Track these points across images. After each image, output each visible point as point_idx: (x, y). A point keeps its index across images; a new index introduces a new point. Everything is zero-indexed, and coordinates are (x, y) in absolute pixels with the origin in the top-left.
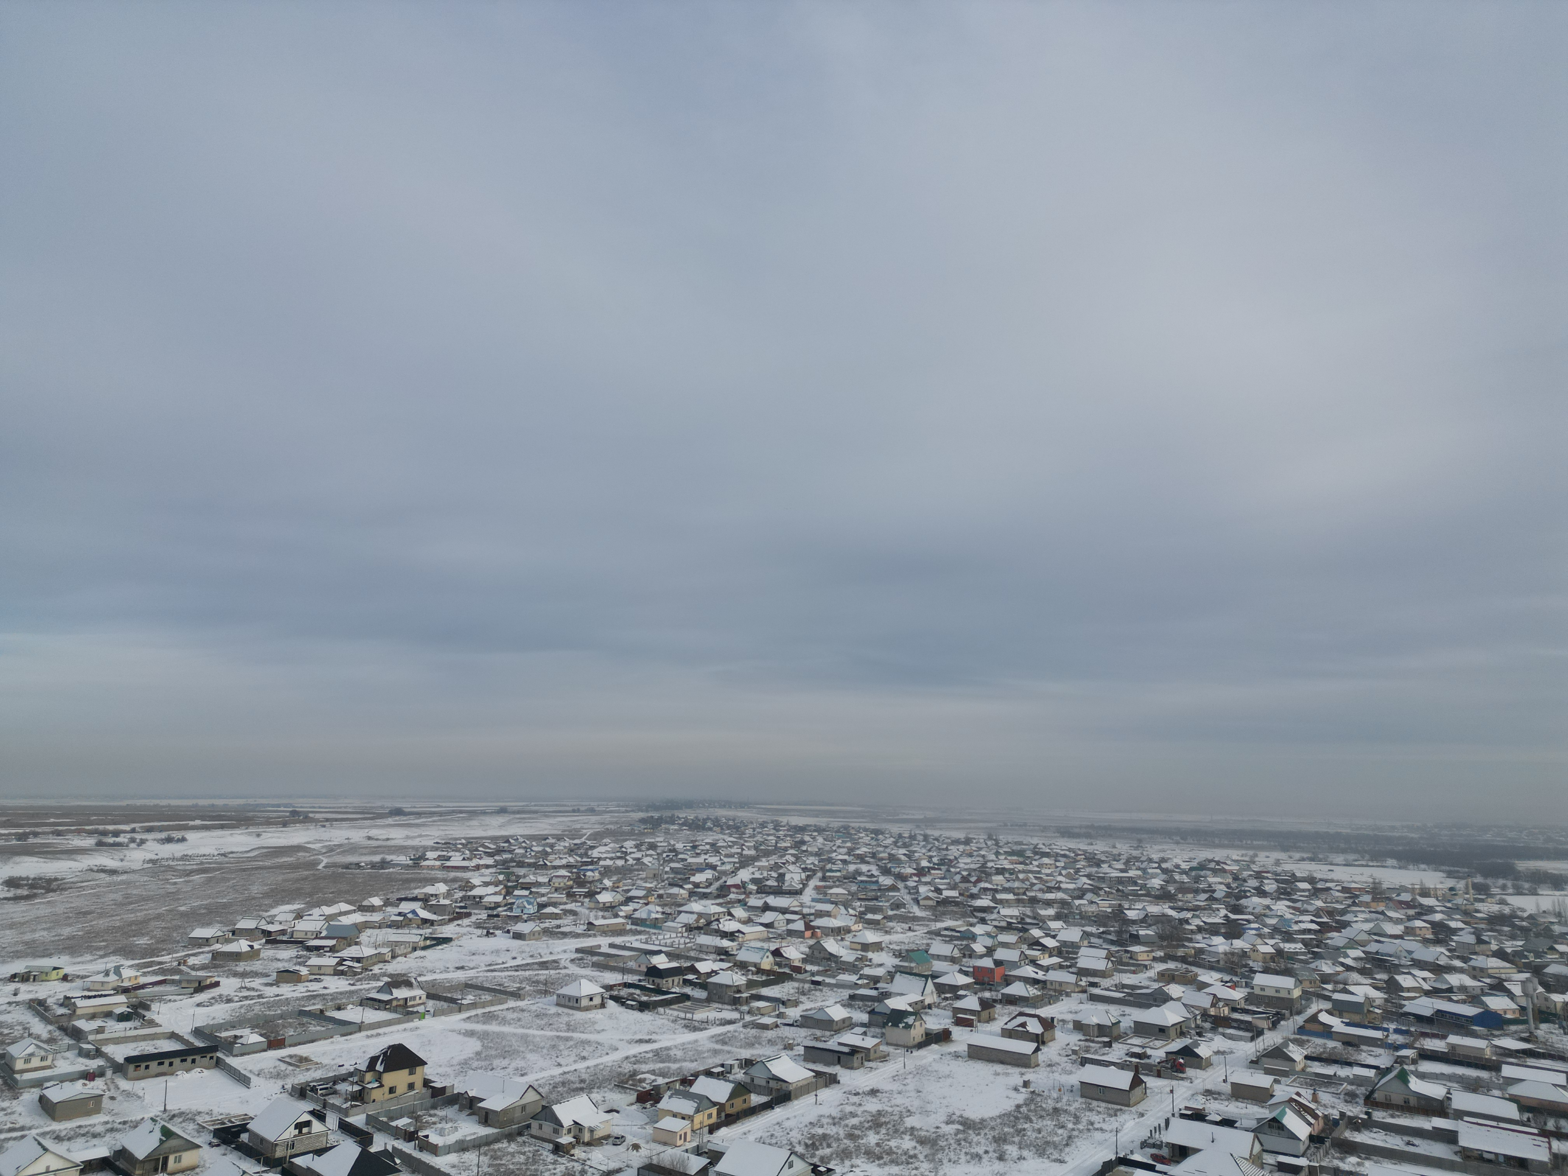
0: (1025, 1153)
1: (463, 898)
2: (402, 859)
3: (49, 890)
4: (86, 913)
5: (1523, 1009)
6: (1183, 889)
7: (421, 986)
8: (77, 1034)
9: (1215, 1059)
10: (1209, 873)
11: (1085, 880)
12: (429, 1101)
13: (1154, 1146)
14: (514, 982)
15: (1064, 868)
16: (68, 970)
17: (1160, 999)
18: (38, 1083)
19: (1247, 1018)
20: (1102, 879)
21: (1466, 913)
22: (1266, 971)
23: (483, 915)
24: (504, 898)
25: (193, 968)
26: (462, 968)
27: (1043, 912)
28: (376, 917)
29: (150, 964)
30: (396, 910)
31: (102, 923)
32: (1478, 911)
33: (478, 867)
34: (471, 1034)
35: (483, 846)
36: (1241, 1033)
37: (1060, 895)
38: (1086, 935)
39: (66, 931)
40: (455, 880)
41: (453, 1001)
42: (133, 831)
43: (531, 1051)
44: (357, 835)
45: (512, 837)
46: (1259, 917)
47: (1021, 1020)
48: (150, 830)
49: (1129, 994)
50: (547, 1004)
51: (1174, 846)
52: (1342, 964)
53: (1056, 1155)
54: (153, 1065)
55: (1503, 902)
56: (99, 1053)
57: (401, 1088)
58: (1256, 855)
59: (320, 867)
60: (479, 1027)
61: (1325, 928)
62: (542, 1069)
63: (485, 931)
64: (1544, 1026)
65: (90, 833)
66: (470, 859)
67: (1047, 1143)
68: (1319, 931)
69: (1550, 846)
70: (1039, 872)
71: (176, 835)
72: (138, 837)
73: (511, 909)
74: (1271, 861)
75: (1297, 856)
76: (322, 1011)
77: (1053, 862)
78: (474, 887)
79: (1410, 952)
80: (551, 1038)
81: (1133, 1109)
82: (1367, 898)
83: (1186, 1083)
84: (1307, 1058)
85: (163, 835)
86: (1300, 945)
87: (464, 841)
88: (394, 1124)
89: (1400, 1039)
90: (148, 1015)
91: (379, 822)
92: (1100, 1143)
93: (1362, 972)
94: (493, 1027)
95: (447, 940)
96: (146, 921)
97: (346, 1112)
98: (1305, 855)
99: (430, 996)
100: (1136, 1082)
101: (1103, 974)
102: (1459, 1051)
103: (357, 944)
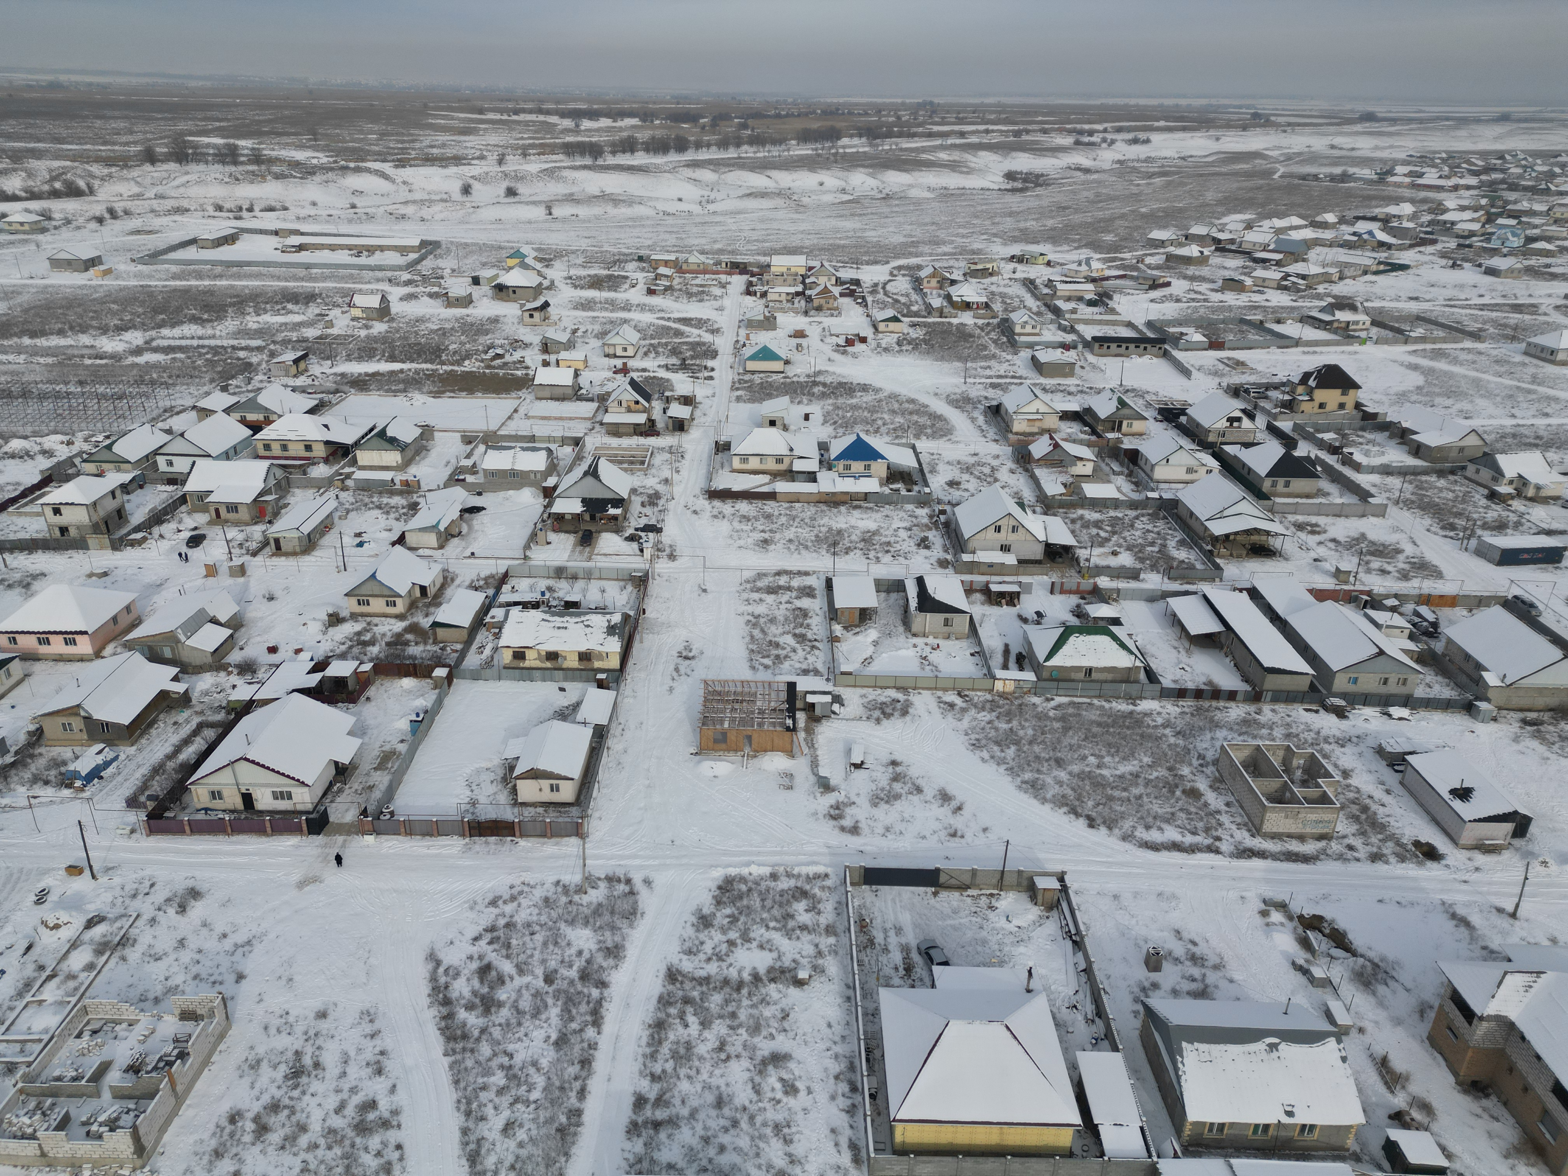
1: (1431, 223)
2: (1367, 173)
3: (1038, 185)
4: (1065, 208)
7: (1367, 311)
8: (1057, 312)
12: (1358, 423)
14: (1476, 321)
16: (1051, 257)
18: (1031, 346)
23: (1452, 244)
24: (1483, 226)
25: (1149, 267)
26: (1416, 299)
28: (1328, 235)
29: (1114, 260)
30: (1351, 229)
31: (1077, 218)
33: (1456, 188)
34: (1415, 367)
35: (1468, 162)
39: (1050, 223)
40: (1424, 201)
41: (1400, 331)
42: (1105, 131)
43: (1482, 396)
44: (1318, 143)
45: (1509, 152)
48: (1119, 130)
50: (1513, 352)
54: (1113, 346)
56: (1072, 330)
57: (1332, 405)
59: (1276, 176)
60: (1425, 362)
62: (1491, 417)
63: (1451, 262)
65: (1070, 132)
66: (1448, 177)
71: (1142, 136)
72: (1109, 136)
73: (1488, 240)
76: (1261, 322)
78: (1446, 211)
80: (1511, 387)
85: (1130, 136)
87: (1444, 155)
88: (1320, 436)
90: (1111, 304)
91: (1347, 128)
94: (1441, 365)
95: (1403, 267)
96: (1112, 220)
97: (1275, 417)
99: (1374, 323)
103: (1304, 260)
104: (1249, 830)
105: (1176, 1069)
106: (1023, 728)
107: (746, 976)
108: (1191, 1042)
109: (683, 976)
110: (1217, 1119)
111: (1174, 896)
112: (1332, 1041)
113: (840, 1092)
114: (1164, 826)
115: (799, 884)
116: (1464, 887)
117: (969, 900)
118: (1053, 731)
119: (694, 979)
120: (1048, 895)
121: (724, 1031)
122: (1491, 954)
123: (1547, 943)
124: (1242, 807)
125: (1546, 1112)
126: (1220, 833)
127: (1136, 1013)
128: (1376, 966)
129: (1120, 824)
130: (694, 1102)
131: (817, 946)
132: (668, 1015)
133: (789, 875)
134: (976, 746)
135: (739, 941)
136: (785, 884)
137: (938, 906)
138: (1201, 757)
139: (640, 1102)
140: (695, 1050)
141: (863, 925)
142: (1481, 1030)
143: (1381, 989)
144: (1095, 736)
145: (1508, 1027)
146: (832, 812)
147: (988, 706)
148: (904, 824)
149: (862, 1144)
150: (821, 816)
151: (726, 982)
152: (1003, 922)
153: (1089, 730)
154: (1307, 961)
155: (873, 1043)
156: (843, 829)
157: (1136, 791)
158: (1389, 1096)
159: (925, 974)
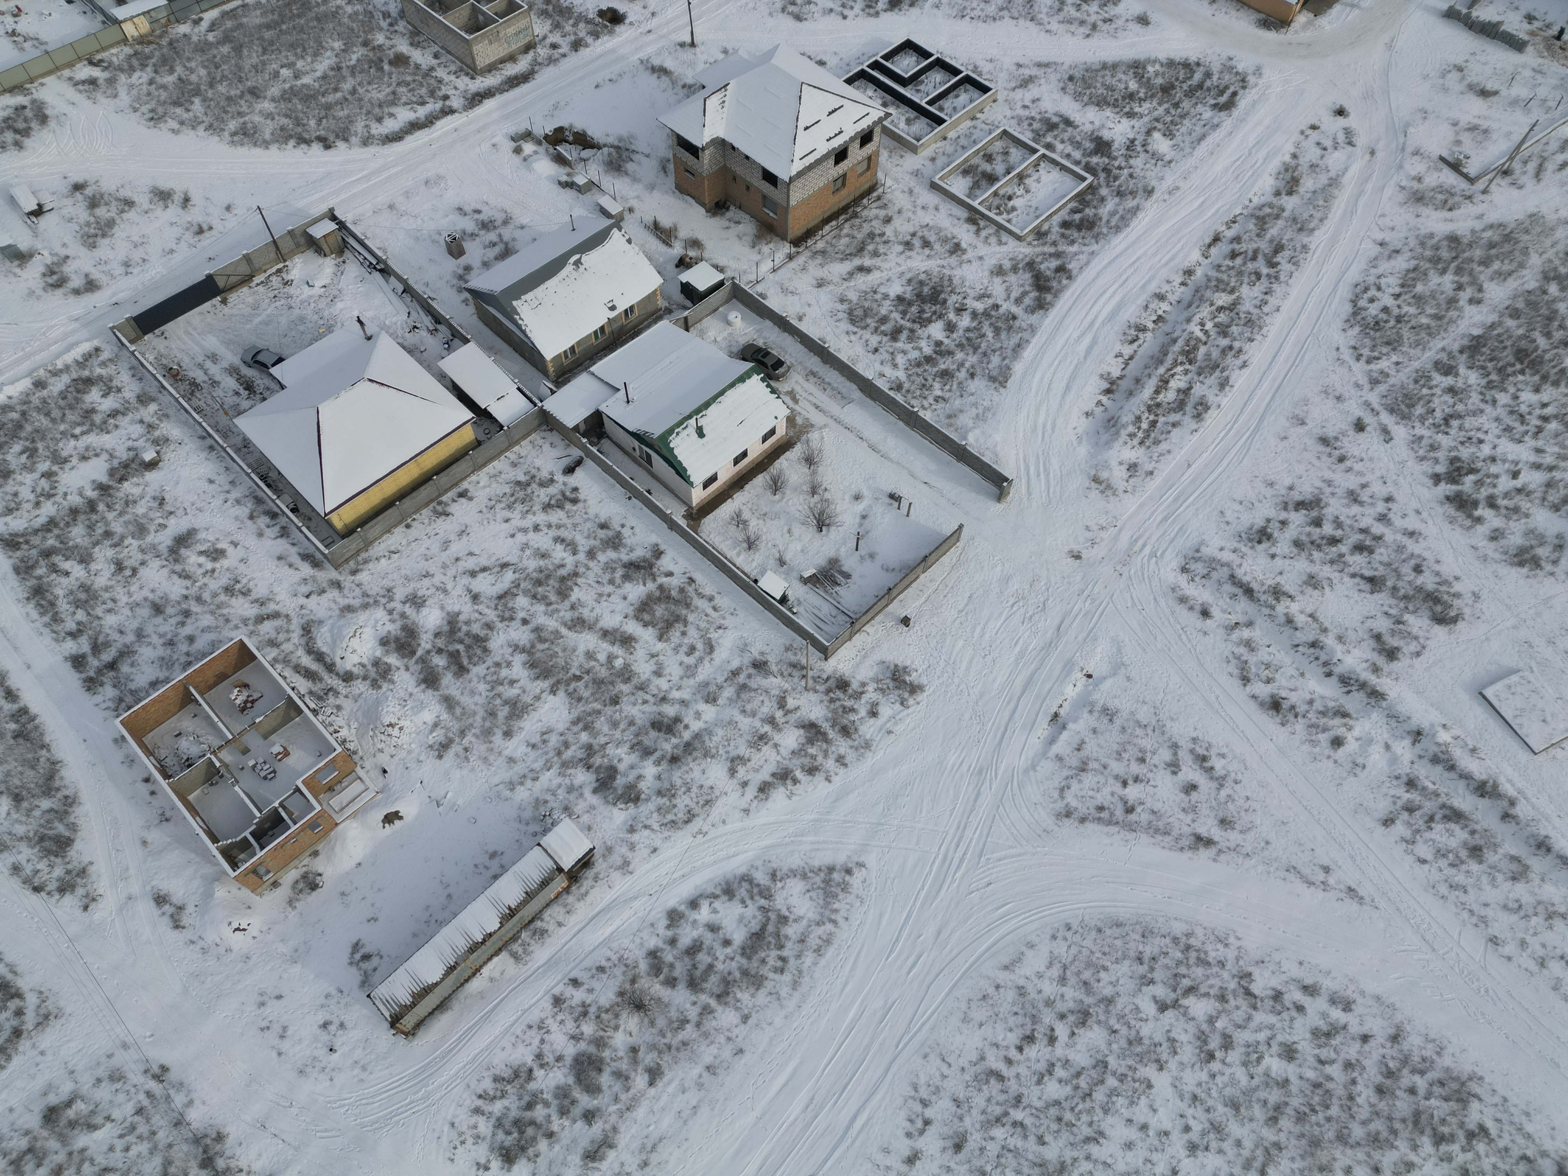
104: (467, 74)
105: (519, 327)
106: (192, 71)
107: (91, 493)
108: (519, 298)
109: (23, 535)
110: (567, 346)
111: (440, 177)
112: (615, 231)
113: (263, 526)
114: (394, 110)
115: (75, 375)
116: (651, 37)
117: (261, 288)
118: (226, 58)
119: (36, 532)
120: (331, 240)
121: (110, 553)
122: (691, 89)
123: (722, 56)
124: (449, 53)
125: (764, 197)
126: (444, 90)
127: (465, 301)
128: (618, 148)
129: (353, 129)
130: (135, 625)
131: (141, 421)
132: (40, 578)
133: (56, 373)
134: (155, 119)
135: (55, 468)
136: (58, 385)
137: (235, 312)
138: (386, 15)
139: (78, 662)
140: (96, 586)
141: (174, 375)
142: (706, 157)
143: (630, 166)
144: (272, 43)
145: (722, 145)
146: (51, 280)
147: (135, 62)
148: (141, 250)
149: (312, 550)
150: (40, 292)
151: (74, 512)
152: (306, 290)
153: (261, 39)
154: (569, 175)
155: (263, 470)
156: (77, 292)
157: (347, 86)
158: (670, 250)
159: (267, 381)
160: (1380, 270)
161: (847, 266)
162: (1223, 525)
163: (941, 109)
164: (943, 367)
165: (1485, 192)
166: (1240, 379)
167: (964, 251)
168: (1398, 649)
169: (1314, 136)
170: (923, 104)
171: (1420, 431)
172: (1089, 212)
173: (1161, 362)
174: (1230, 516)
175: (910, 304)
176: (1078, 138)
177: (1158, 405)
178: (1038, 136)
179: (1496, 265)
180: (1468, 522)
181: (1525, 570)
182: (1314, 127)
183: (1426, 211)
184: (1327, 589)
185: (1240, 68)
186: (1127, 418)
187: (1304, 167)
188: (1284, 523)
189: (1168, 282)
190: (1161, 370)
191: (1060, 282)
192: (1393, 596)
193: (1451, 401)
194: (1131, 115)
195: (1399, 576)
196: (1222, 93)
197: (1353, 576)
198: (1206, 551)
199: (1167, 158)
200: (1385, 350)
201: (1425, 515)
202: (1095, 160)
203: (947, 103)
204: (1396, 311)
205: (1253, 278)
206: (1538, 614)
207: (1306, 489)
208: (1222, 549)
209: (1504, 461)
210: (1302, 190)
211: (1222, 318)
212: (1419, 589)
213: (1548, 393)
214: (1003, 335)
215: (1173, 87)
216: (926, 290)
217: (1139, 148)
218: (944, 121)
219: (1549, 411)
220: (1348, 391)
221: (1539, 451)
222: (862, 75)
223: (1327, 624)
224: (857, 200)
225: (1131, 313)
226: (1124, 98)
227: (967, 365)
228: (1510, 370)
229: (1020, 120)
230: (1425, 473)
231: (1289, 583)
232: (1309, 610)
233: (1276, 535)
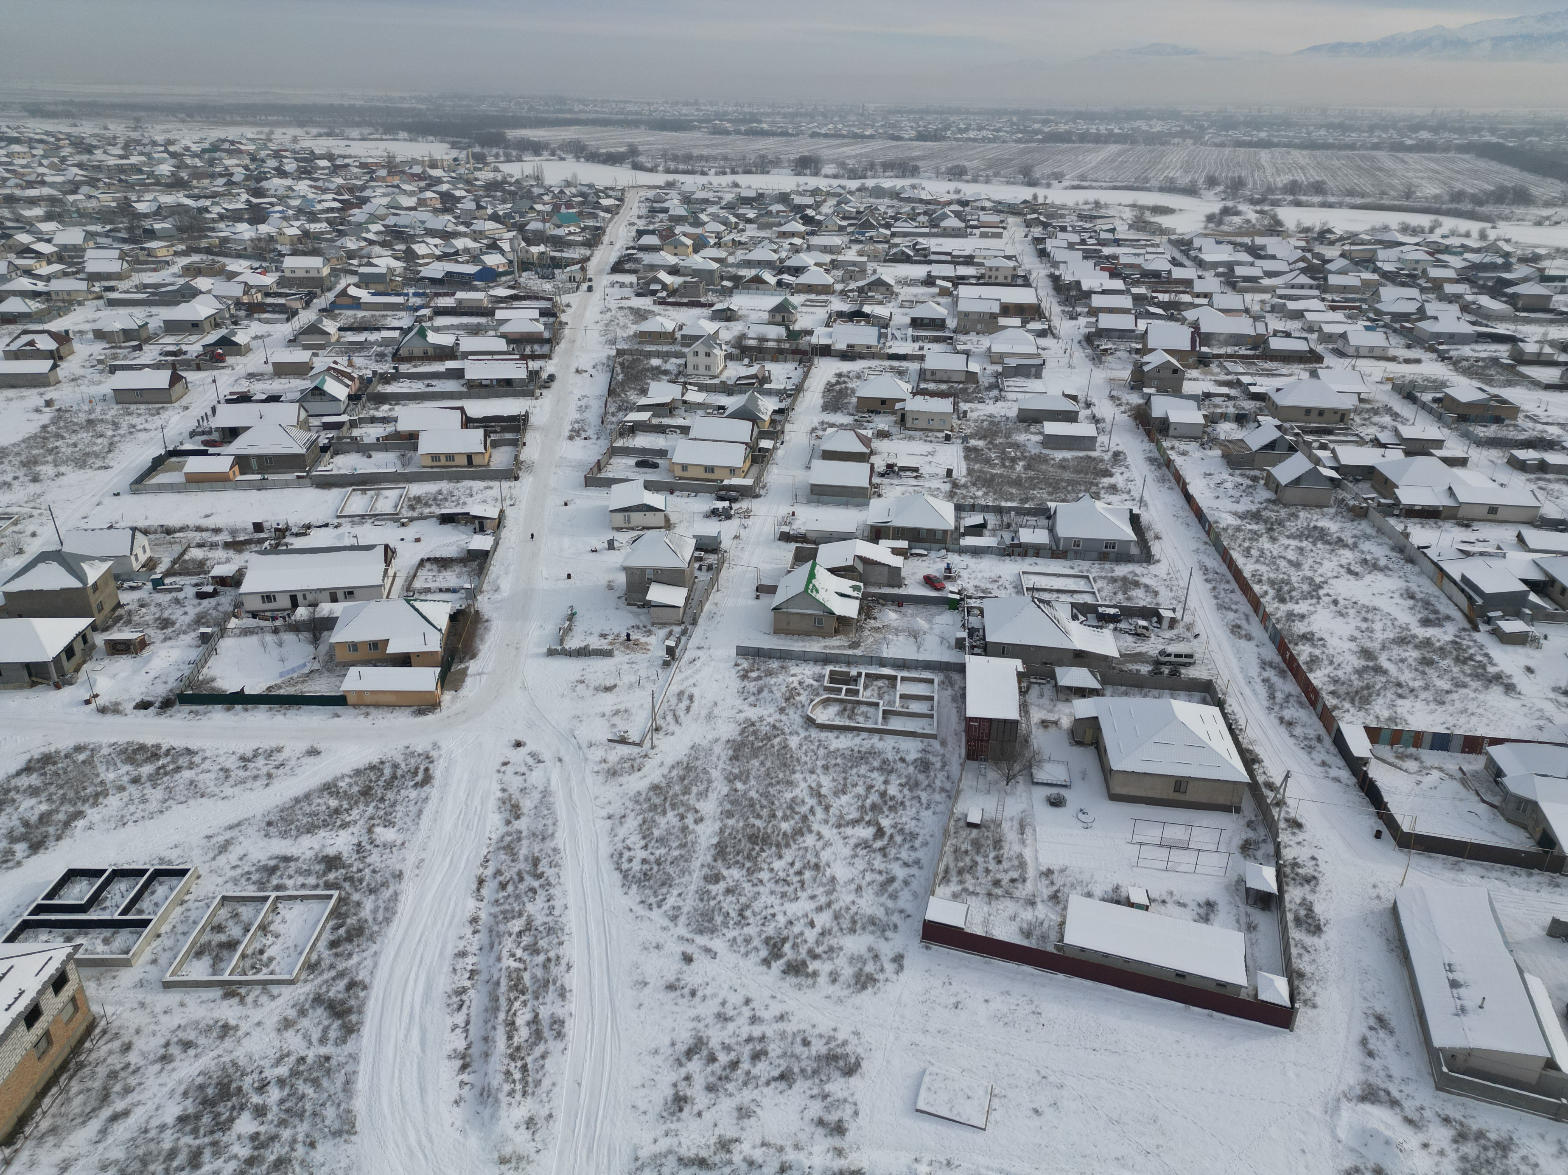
0: (63, 469)
5: (511, 262)
6: (197, 174)
9: (253, 344)
10: (223, 154)
11: (75, 170)
13: (203, 433)
15: (45, 157)
17: (188, 294)
19: (281, 301)
20: (98, 168)
21: (468, 182)
22: (295, 253)
27: (27, 213)
32: (477, 179)
36: (276, 316)
37: (46, 191)
38: (90, 235)
46: (282, 199)
47: (26, 338)
49: (153, 294)
51: (180, 125)
52: (365, 239)
53: (99, 463)
55: (496, 170)
58: (272, 133)
61: (347, 205)
64: (525, 274)
67: (87, 454)
68: (342, 209)
69: (532, 114)
70: (11, 164)
74: (288, 138)
75: (314, 131)
77: (27, 150)
79: (423, 222)
81: (176, 405)
82: (383, 173)
83: (228, 371)
84: (340, 329)
86: (325, 225)
89: (418, 301)
92: (145, 442)
93: (384, 244)
98: (322, 131)
100: (175, 379)
101: (119, 276)
102: (464, 304)
160: (621, 836)
161: (95, 1125)
162: (643, 1118)
163: (141, 912)
164: (272, 1158)
165: (653, 747)
166: (573, 981)
167: (236, 1028)
168: (840, 1121)
169: (509, 769)
170: (116, 917)
171: (731, 934)
172: (351, 921)
173: (497, 1009)
174: (642, 1105)
175: (198, 1117)
176: (305, 867)
177: (518, 1049)
178: (262, 885)
179: (694, 790)
180: (810, 981)
181: (870, 990)
182: (505, 764)
183: (625, 779)
184: (758, 1110)
185: (419, 750)
186: (497, 1080)
187: (516, 795)
188: (688, 1078)
189: (461, 938)
190: (502, 1016)
191: (357, 997)
192: (806, 1078)
193: (734, 899)
194: (345, 825)
195: (798, 1058)
196: (415, 773)
197: (768, 1083)
198: (644, 1154)
199: (399, 842)
200: (664, 890)
201: (779, 996)
202: (331, 876)
203: (146, 904)
204: (652, 858)
205: (530, 894)
206: (902, 1017)
207: (685, 1038)
208: (655, 1141)
209: (798, 919)
210: (525, 810)
211: (526, 940)
212: (818, 1058)
213: (789, 855)
214: (325, 1083)
215: (371, 788)
216: (210, 1091)
217: (368, 847)
218: (150, 921)
219: (798, 866)
220: (661, 937)
221: (813, 897)
222: (25, 925)
223: (780, 1142)
224: (77, 1049)
225: (444, 983)
226: (330, 816)
227: (300, 1138)
228: (754, 853)
229: (235, 881)
230: (756, 964)
231: (728, 1130)
232: (758, 1142)
233: (689, 1094)
